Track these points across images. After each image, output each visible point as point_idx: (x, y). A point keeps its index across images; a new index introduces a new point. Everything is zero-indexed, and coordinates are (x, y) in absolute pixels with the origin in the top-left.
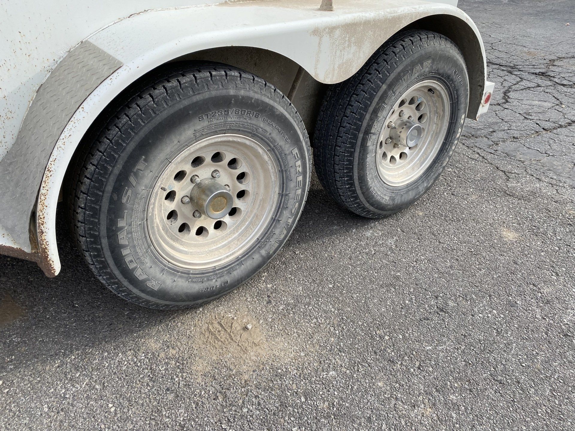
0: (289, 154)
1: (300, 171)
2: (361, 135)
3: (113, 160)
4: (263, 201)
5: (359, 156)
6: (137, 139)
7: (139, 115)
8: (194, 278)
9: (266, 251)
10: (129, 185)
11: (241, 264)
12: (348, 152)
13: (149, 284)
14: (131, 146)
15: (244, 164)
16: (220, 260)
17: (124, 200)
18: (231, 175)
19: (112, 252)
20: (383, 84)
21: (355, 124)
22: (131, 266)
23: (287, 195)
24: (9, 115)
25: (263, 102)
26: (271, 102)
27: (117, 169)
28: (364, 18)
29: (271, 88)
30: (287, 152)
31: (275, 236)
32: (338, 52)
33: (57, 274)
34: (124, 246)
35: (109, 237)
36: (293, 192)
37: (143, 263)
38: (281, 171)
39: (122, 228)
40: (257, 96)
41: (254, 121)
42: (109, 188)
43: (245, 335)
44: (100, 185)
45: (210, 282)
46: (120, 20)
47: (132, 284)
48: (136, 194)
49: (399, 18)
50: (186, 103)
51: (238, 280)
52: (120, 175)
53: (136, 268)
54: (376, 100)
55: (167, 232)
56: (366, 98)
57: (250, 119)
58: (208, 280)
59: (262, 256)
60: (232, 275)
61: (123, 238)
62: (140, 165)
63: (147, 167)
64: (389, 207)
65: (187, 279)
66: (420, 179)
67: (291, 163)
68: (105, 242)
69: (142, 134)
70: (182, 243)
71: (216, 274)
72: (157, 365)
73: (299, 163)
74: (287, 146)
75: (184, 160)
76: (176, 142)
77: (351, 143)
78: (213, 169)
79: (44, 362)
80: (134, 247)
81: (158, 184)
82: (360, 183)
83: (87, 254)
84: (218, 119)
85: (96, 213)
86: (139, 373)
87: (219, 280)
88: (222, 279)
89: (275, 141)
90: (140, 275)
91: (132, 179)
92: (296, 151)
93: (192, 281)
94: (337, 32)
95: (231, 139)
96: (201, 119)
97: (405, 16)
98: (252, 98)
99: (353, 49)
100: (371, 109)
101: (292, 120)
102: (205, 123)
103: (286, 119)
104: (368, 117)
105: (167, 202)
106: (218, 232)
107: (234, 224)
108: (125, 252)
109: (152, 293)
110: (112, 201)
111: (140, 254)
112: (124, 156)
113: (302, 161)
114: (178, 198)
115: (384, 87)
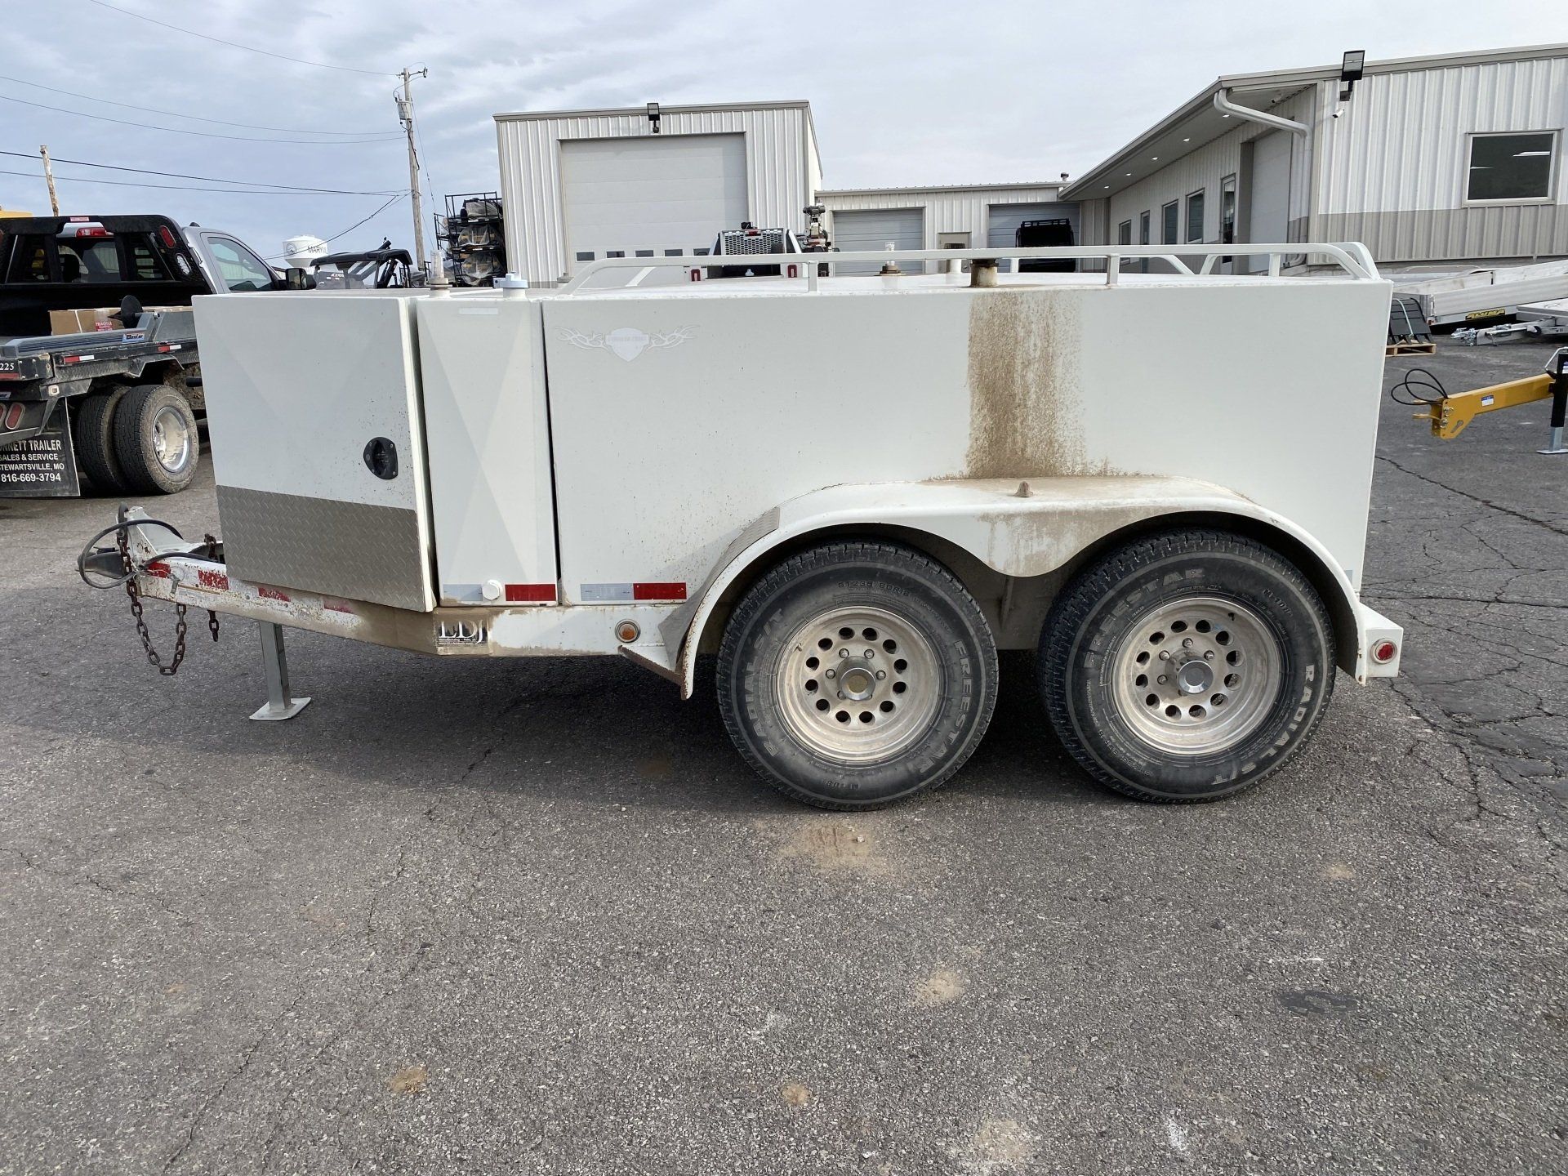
0: (951, 647)
1: (968, 672)
2: (1074, 651)
3: (755, 607)
4: (922, 701)
5: (1073, 678)
6: (778, 592)
7: (786, 573)
8: (817, 761)
9: (915, 766)
10: (763, 633)
11: (879, 770)
12: (1058, 670)
13: (766, 745)
14: (771, 598)
15: (901, 649)
16: (854, 756)
17: (756, 646)
18: (888, 660)
19: (738, 695)
20: (1110, 589)
21: (1067, 634)
22: (752, 717)
23: (949, 699)
24: (704, 562)
25: (916, 581)
26: (928, 584)
27: (757, 615)
28: (1060, 508)
29: (933, 569)
30: (948, 644)
31: (929, 751)
32: (1022, 542)
33: (688, 697)
34: (749, 693)
35: (737, 679)
36: (959, 697)
37: (764, 719)
38: (942, 667)
39: (749, 673)
40: (909, 574)
41: (903, 599)
42: (747, 632)
43: (851, 845)
44: (740, 626)
45: (835, 776)
46: (814, 491)
47: (750, 738)
48: (768, 644)
49: (1124, 512)
50: (830, 568)
51: (872, 791)
52: (757, 621)
53: (756, 720)
54: (1097, 607)
55: (801, 702)
56: (1084, 603)
57: (898, 596)
58: (834, 772)
59: (908, 771)
60: (865, 779)
61: (749, 684)
62: (776, 617)
63: (782, 620)
64: (1147, 779)
65: (809, 759)
66: (1223, 755)
67: (954, 659)
68: (733, 681)
69: (783, 589)
70: (817, 722)
71: (846, 770)
72: (752, 839)
73: (965, 661)
74: (948, 636)
75: (827, 624)
76: (814, 603)
77: (1060, 658)
78: (867, 648)
79: (664, 808)
80: (759, 697)
81: (794, 641)
82: (1078, 720)
83: (719, 691)
84: (860, 590)
85: (732, 653)
86: (733, 839)
87: (847, 778)
88: (852, 778)
89: (931, 627)
90: (758, 730)
91: (766, 628)
92: (960, 645)
93: (814, 765)
94: (1018, 521)
95: (878, 614)
96: (841, 586)
97: (1134, 510)
98: (902, 575)
99: (1047, 540)
100: (1089, 618)
101: (957, 609)
102: (846, 591)
103: (946, 604)
104: (1084, 627)
105: (808, 669)
106: (864, 726)
107: (884, 721)
108: (749, 699)
109: (767, 756)
110: (746, 644)
111: (763, 708)
112: (765, 605)
113: (971, 660)
114: (821, 668)
115: (1111, 593)
